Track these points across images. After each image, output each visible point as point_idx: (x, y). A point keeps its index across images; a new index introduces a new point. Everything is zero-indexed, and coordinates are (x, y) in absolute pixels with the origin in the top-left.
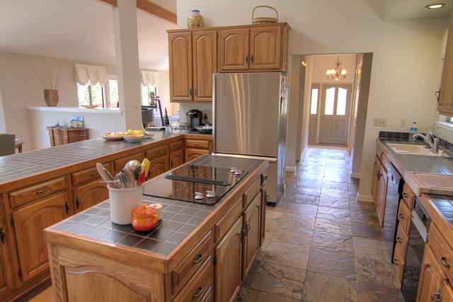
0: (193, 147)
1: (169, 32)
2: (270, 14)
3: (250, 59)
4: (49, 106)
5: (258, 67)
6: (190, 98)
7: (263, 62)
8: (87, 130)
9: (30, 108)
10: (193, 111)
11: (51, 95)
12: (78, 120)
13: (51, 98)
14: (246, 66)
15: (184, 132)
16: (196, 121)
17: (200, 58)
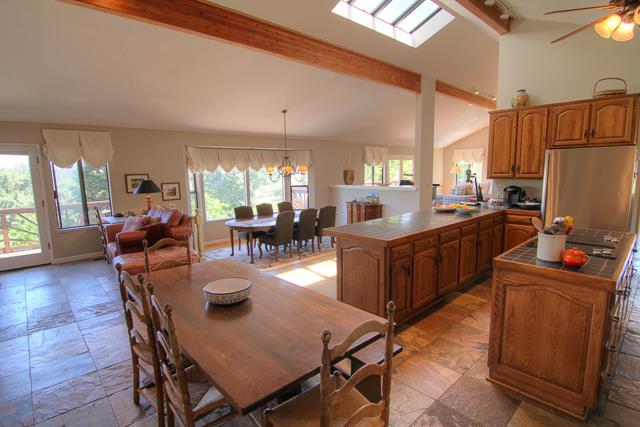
0: (514, 223)
1: (491, 113)
2: (617, 86)
3: (590, 133)
4: (347, 184)
5: (600, 141)
6: (511, 174)
7: (607, 135)
8: (381, 206)
9: (332, 185)
10: (512, 187)
11: (349, 174)
12: (373, 196)
13: (349, 177)
14: (584, 141)
15: (502, 208)
16: (516, 197)
17: (525, 135)
